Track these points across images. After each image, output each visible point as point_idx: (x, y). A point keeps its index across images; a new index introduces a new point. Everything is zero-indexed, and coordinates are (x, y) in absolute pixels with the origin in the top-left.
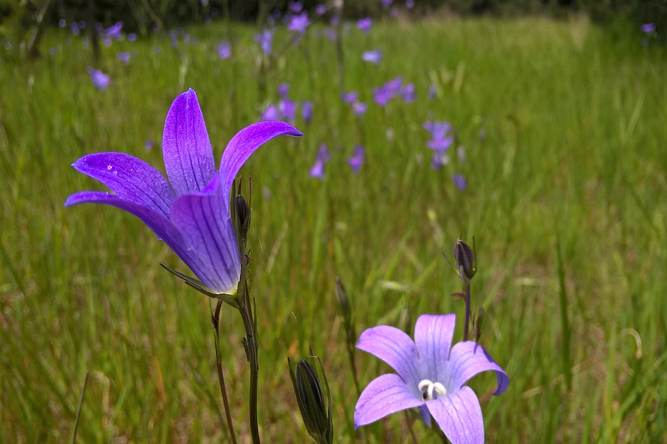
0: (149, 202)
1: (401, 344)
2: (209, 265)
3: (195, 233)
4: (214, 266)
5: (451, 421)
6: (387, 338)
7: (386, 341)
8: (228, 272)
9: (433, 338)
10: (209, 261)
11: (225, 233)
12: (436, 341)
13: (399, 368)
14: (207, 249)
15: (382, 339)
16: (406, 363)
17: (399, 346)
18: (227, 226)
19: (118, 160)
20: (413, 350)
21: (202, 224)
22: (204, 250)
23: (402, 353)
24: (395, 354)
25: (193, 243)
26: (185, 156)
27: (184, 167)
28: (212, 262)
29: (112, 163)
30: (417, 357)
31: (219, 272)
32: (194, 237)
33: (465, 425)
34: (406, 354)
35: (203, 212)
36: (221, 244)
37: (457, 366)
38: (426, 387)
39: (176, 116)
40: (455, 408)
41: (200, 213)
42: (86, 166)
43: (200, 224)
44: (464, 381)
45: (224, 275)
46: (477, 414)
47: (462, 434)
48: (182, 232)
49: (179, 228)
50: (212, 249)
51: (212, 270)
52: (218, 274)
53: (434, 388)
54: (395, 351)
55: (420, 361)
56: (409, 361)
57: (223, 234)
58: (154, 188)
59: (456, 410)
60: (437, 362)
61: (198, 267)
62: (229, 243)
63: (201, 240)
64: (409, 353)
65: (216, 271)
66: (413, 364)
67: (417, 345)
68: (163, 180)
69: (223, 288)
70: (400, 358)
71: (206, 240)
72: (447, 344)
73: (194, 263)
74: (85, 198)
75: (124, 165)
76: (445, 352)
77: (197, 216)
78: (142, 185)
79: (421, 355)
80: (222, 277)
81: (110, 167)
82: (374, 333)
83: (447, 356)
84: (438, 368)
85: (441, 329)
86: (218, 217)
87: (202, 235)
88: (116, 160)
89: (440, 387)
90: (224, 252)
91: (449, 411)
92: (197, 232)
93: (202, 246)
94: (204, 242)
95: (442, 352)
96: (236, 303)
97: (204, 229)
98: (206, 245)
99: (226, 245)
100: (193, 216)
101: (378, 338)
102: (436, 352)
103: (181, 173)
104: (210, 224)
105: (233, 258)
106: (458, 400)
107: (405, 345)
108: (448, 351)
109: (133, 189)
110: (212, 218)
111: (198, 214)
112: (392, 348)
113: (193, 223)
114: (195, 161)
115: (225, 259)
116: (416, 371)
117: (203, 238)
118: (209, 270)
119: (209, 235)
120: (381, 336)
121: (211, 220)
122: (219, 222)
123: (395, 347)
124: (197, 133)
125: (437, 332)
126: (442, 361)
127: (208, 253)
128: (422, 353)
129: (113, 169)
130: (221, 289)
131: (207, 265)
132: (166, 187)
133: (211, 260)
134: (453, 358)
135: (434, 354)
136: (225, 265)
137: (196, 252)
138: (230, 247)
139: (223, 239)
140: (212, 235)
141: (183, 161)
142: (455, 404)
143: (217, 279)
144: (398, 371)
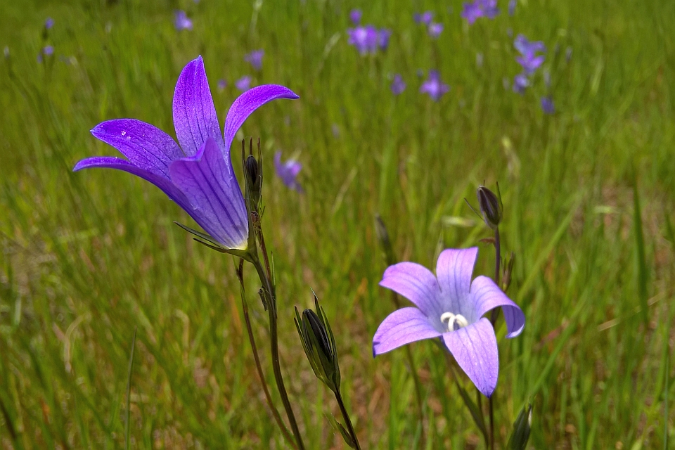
0: (160, 165)
1: (422, 280)
2: (216, 223)
3: (199, 194)
4: (221, 224)
5: (465, 351)
6: (407, 274)
7: (407, 277)
8: (236, 229)
9: (455, 272)
10: (216, 219)
11: (229, 192)
12: (458, 274)
13: (419, 302)
14: (213, 208)
15: (403, 275)
16: (428, 297)
17: (420, 281)
18: (230, 186)
19: (131, 125)
20: (435, 284)
21: (204, 185)
22: (209, 208)
23: (422, 287)
24: (416, 289)
25: (198, 203)
26: (193, 121)
27: (193, 131)
28: (219, 220)
29: (126, 129)
30: (439, 291)
31: (227, 229)
32: (198, 197)
33: (479, 356)
34: (428, 288)
35: (203, 174)
36: (226, 203)
37: (477, 298)
38: (447, 320)
39: (185, 83)
40: (470, 339)
41: (200, 175)
42: (103, 133)
43: (202, 185)
44: (483, 313)
45: (232, 231)
46: (492, 345)
47: (476, 364)
48: (185, 193)
49: (182, 190)
50: (217, 207)
51: (220, 228)
52: (226, 231)
53: (456, 320)
54: (415, 285)
55: (443, 294)
56: (430, 295)
57: (227, 194)
58: (165, 152)
59: (472, 342)
60: (459, 295)
61: (206, 225)
62: (234, 202)
63: (205, 200)
64: (430, 287)
65: (224, 228)
66: (435, 298)
67: (439, 280)
68: (174, 143)
69: (234, 243)
70: (420, 292)
71: (210, 199)
72: (467, 277)
73: (203, 221)
74: (93, 163)
75: (137, 131)
76: (466, 285)
77: (197, 178)
78: (154, 149)
79: (443, 289)
80: (231, 234)
81: (124, 133)
82: (396, 270)
83: (468, 289)
84: (460, 301)
85: (462, 263)
86: (219, 178)
87: (206, 195)
88: (130, 126)
89: (461, 319)
90: (230, 209)
91: (465, 343)
92: (200, 193)
93: (207, 205)
94: (209, 201)
95: (463, 285)
96: (249, 258)
97: (207, 190)
98: (211, 204)
99: (231, 203)
100: (194, 178)
101: (399, 274)
102: (458, 286)
103: (191, 137)
104: (212, 185)
105: (241, 216)
106: (475, 331)
107: (426, 279)
108: (469, 284)
109: (145, 153)
110: (213, 180)
111: (199, 176)
112: (412, 283)
113: (195, 184)
114: (202, 125)
115: (232, 217)
116: (439, 304)
117: (207, 198)
118: (217, 227)
119: (213, 196)
120: (402, 272)
121: (213, 182)
122: (222, 183)
123: (416, 282)
124: (203, 99)
125: (458, 266)
126: (464, 294)
127: (214, 212)
128: (445, 287)
129: (127, 135)
130: (232, 244)
131: (215, 223)
132: (177, 151)
133: (218, 218)
134: (474, 290)
135: (456, 286)
136: (232, 222)
137: (202, 211)
138: (236, 206)
139: (228, 199)
140: (216, 195)
141: (191, 126)
142: (471, 336)
143: (226, 235)
144: (418, 305)
